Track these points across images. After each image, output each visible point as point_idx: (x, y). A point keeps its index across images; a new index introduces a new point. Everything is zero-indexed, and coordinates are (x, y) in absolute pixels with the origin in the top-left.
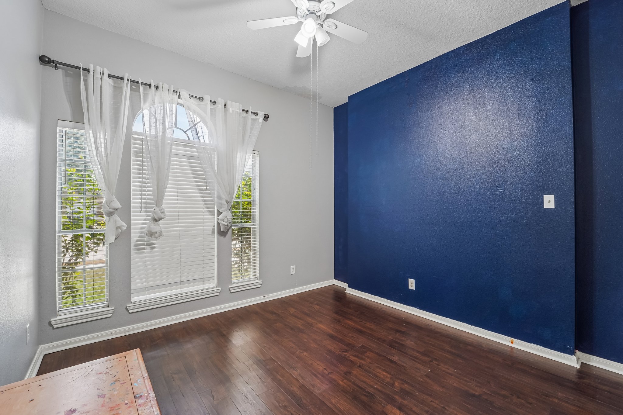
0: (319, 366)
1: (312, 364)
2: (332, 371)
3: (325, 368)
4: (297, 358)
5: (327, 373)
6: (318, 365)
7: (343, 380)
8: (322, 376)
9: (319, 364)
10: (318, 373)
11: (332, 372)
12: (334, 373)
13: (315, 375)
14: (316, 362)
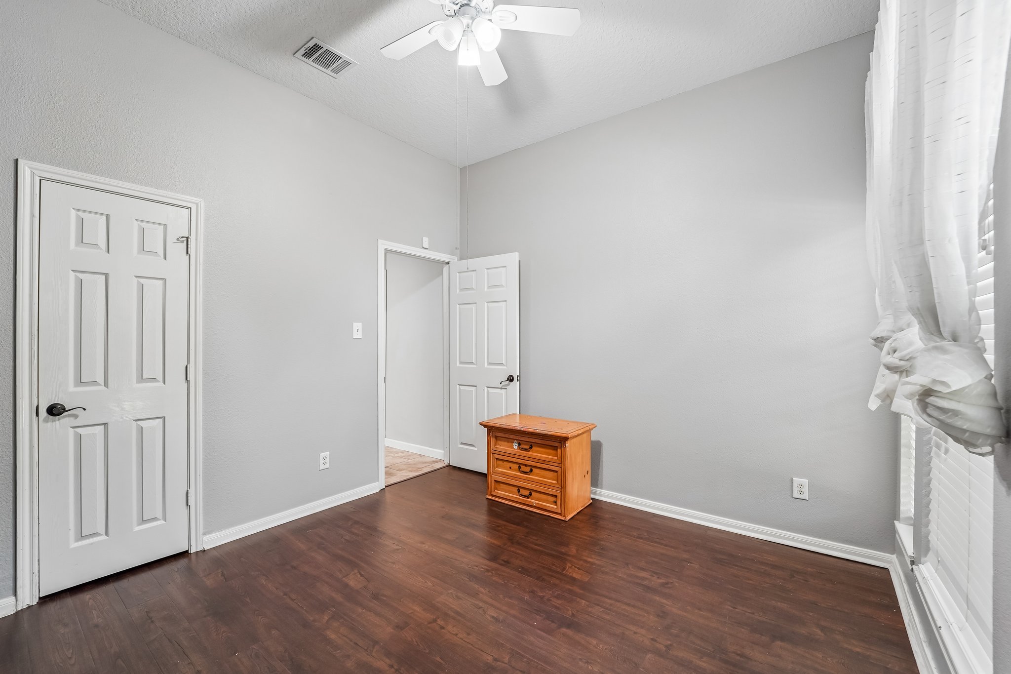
0: (454, 633)
1: (468, 634)
2: (429, 625)
3: (443, 630)
4: (502, 644)
5: (438, 620)
6: (456, 635)
7: (412, 613)
8: (446, 615)
9: (455, 637)
10: (454, 619)
11: (430, 623)
12: (426, 623)
13: (457, 613)
14: (462, 639)
